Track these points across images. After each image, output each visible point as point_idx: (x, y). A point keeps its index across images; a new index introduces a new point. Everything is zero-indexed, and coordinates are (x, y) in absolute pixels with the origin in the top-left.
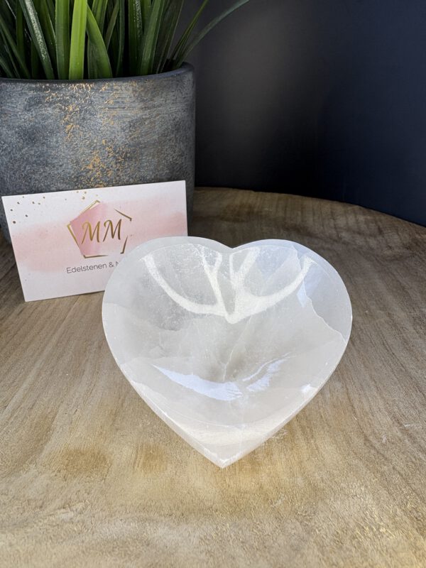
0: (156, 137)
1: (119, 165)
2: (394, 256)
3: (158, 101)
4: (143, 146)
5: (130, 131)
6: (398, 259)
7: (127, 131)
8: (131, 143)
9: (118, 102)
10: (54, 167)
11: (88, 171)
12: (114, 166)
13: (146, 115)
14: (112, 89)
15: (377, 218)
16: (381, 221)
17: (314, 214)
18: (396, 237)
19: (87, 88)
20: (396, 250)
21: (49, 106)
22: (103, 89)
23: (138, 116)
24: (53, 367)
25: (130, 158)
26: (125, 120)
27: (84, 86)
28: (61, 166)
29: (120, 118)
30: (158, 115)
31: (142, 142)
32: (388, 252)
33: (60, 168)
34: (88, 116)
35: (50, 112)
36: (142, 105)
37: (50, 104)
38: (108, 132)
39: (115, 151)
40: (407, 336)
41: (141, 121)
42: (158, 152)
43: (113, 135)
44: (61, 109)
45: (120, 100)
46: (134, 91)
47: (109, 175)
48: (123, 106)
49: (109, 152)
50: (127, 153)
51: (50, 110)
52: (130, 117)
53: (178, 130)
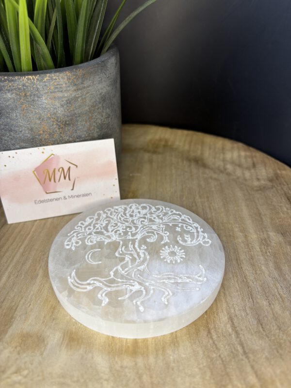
0: (87, 108)
1: (61, 130)
2: (260, 186)
3: (86, 84)
4: (78, 115)
5: (68, 106)
6: (262, 189)
7: (65, 107)
8: (69, 115)
9: (57, 88)
10: (16, 132)
11: (40, 135)
12: (58, 130)
13: (78, 94)
14: (52, 79)
15: (254, 154)
16: (255, 157)
17: (210, 148)
18: (264, 171)
19: (33, 79)
20: (262, 182)
21: (8, 93)
22: (45, 79)
23: (73, 95)
24: (19, 272)
25: (69, 125)
26: (63, 99)
27: (31, 78)
28: (21, 132)
29: (59, 98)
30: (88, 93)
31: (77, 113)
32: (256, 183)
33: (20, 133)
34: (36, 99)
35: (10, 96)
36: (75, 88)
37: (9, 91)
38: (52, 109)
39: (57, 121)
40: (254, 254)
41: (76, 99)
42: (89, 118)
43: (55, 111)
44: (17, 94)
45: (59, 86)
46: (69, 79)
47: (54, 137)
48: (61, 90)
49: (53, 122)
50: (66, 121)
51: (9, 95)
52: (66, 97)
53: (104, 100)
